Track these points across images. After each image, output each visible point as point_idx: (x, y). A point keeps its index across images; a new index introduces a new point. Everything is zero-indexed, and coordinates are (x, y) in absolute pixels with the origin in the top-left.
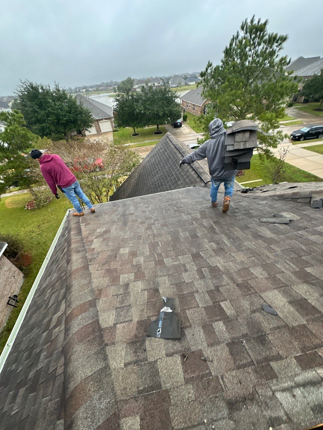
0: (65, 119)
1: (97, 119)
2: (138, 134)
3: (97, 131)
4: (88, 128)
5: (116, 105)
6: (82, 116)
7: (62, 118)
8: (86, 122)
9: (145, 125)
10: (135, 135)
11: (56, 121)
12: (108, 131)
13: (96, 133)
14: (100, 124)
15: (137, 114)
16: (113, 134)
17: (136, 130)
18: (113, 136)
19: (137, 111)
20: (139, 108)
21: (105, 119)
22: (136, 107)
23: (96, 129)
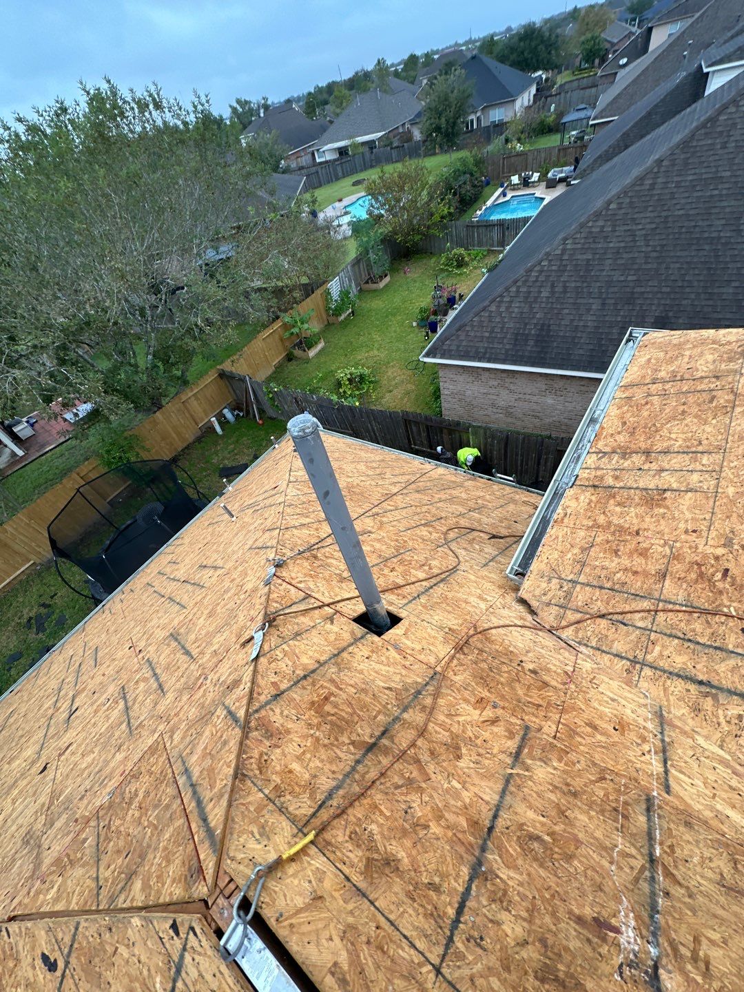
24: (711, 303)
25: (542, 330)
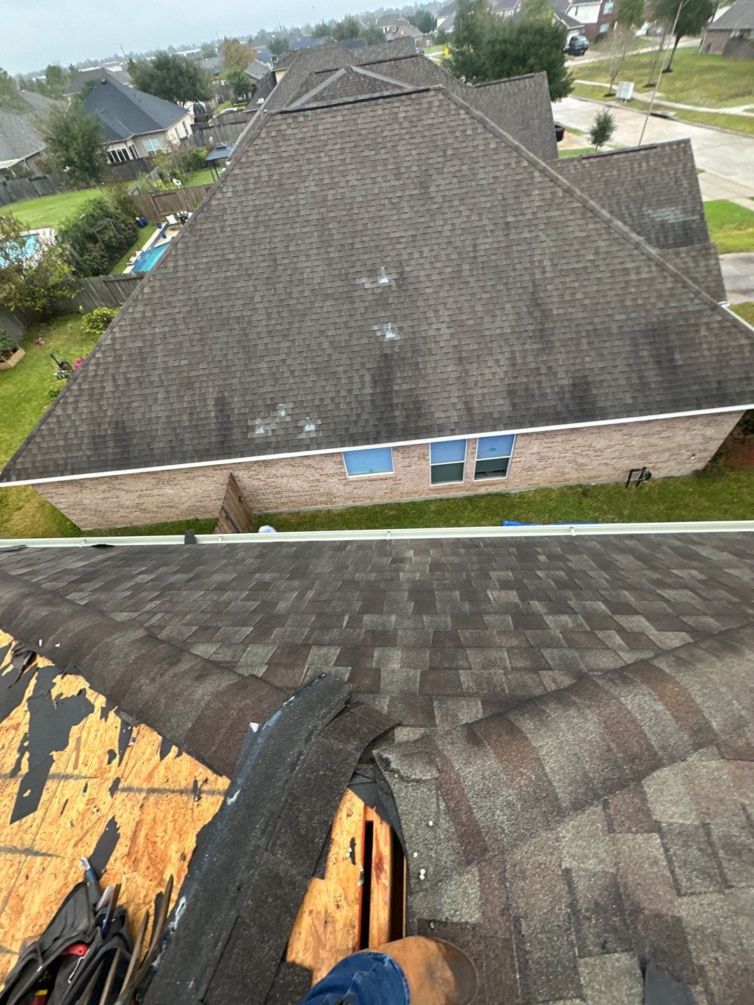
24: (254, 378)
25: (116, 428)
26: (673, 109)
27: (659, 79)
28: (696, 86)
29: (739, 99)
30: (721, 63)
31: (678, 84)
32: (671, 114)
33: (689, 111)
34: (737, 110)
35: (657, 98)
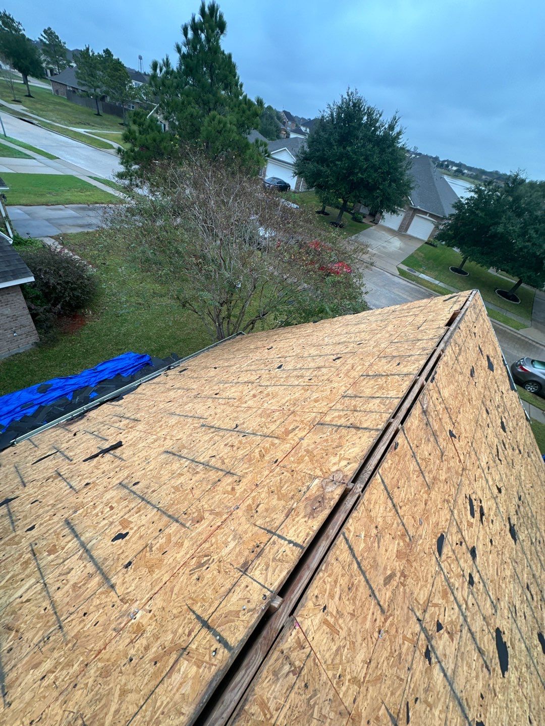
0: (360, 175)
1: (418, 207)
2: (465, 273)
3: (401, 227)
4: (388, 211)
5: (468, 199)
6: (390, 185)
7: (358, 173)
8: (388, 199)
9: (492, 264)
10: (458, 270)
11: (345, 172)
12: (418, 237)
13: (396, 228)
14: (416, 219)
15: (495, 236)
16: (422, 246)
17: (467, 263)
18: (419, 249)
19: (500, 229)
20: (508, 226)
21: (431, 215)
22: (503, 219)
23: (402, 223)
26: (36, 119)
27: (23, 99)
28: (51, 111)
29: (83, 125)
30: (68, 103)
31: (38, 106)
32: (34, 122)
33: (49, 124)
34: (81, 131)
35: (23, 110)
